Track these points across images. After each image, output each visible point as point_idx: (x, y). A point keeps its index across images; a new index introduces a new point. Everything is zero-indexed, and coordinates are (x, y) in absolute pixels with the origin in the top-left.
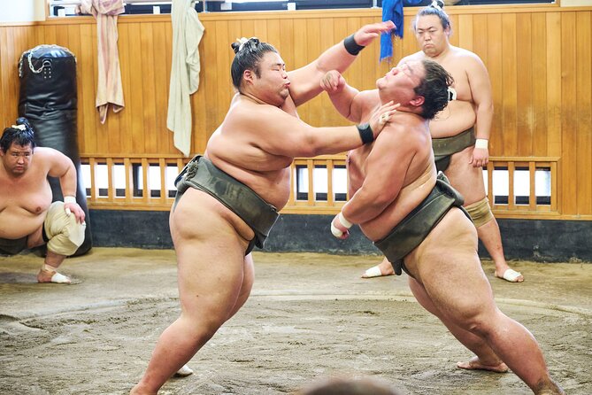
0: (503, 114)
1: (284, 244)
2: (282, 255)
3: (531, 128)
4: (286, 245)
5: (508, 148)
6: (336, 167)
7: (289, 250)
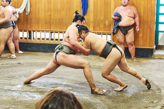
0: (100, 21)
1: (48, 50)
2: (47, 53)
3: (107, 25)
4: (48, 51)
5: (102, 29)
6: (60, 33)
7: (49, 52)
